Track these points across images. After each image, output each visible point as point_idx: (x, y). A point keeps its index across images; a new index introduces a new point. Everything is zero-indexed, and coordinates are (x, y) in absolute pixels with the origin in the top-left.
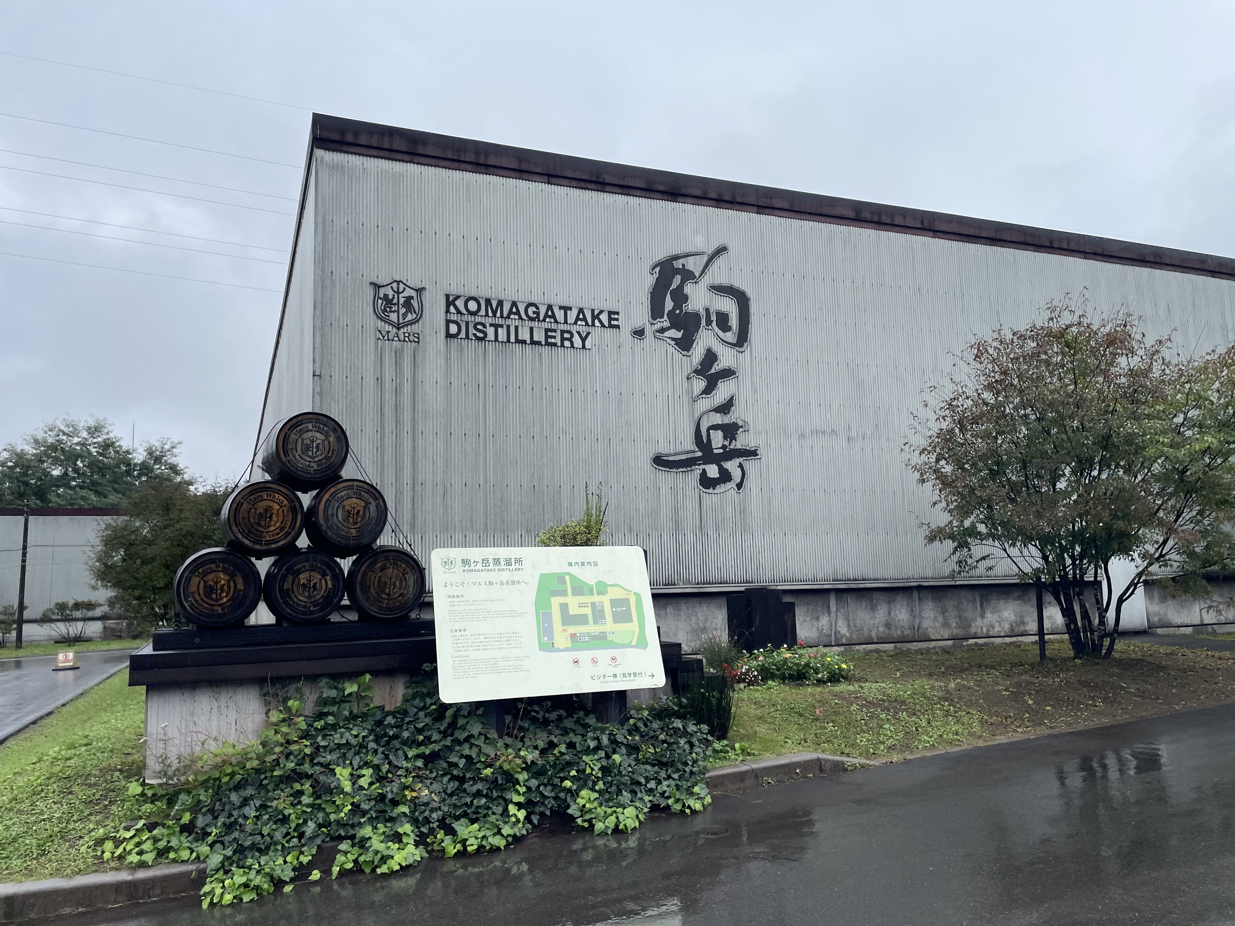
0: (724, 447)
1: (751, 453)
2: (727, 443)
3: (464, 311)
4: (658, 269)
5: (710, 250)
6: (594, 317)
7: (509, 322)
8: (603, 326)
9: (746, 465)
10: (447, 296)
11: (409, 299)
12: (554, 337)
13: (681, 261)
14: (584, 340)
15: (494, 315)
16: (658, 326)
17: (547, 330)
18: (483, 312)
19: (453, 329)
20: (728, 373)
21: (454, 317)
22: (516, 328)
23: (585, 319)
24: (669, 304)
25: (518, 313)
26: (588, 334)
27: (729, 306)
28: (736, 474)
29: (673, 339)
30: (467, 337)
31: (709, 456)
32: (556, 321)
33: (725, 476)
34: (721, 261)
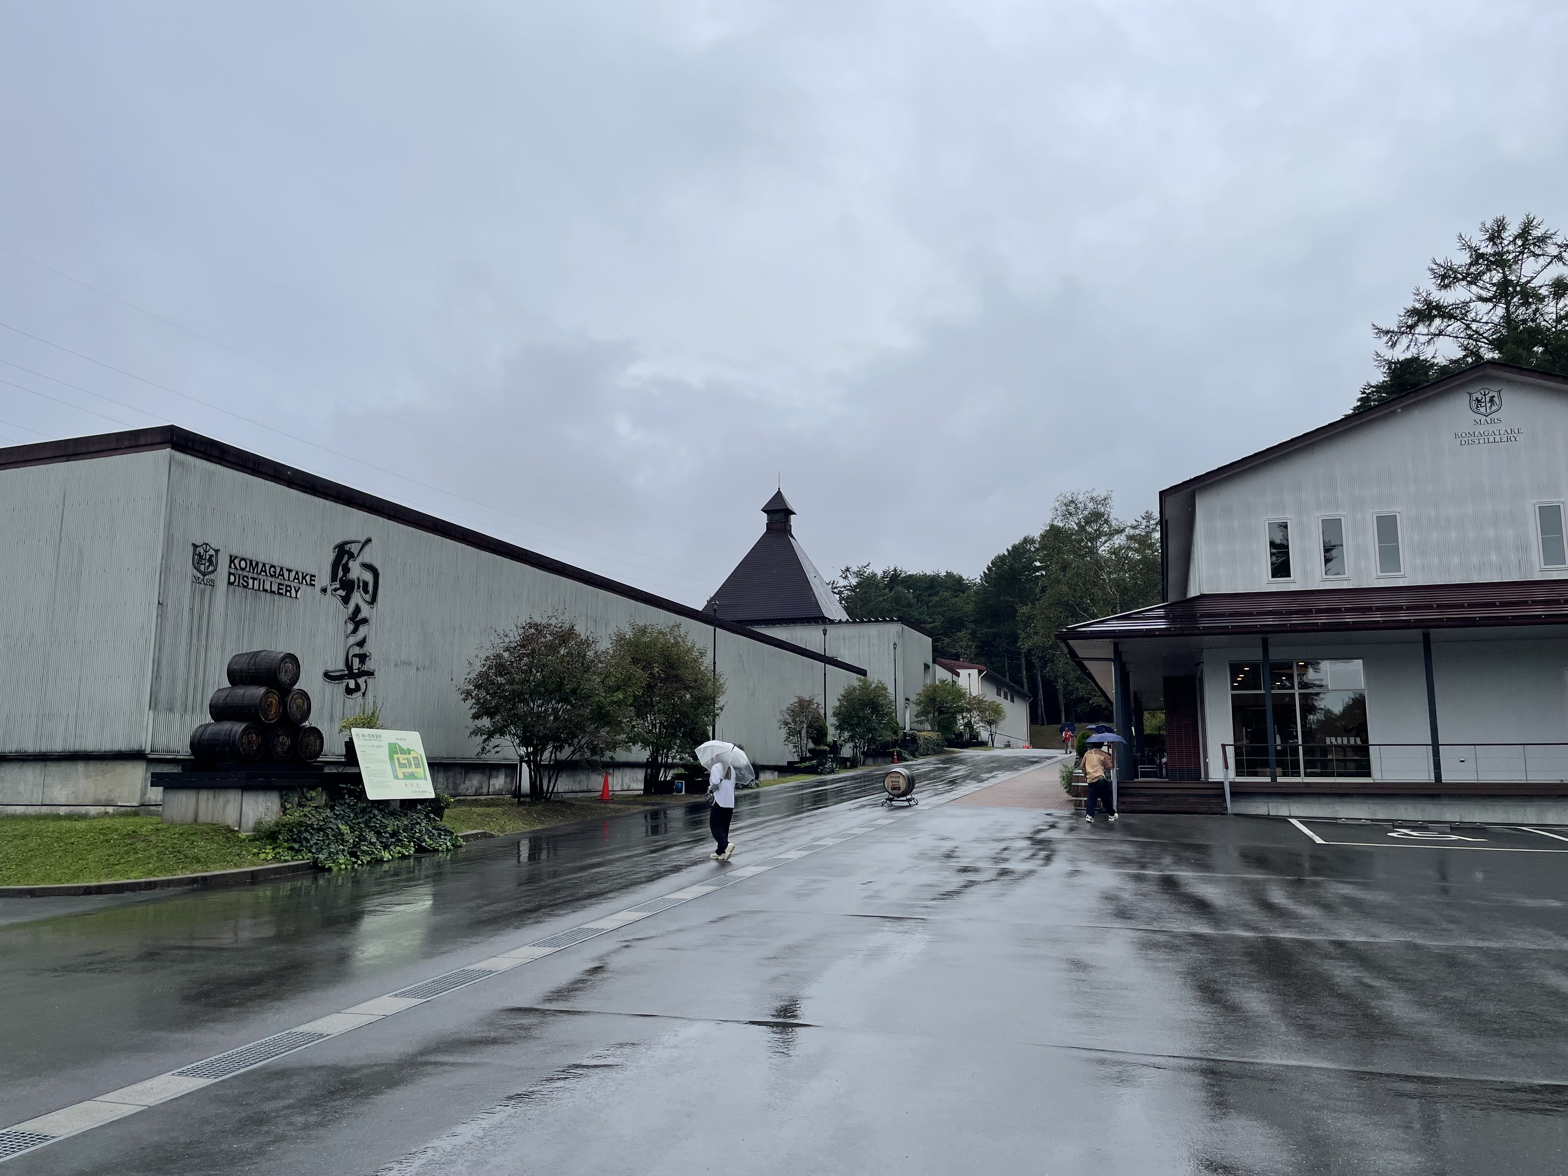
0: (359, 669)
1: (370, 674)
2: (360, 666)
3: (238, 568)
4: (337, 550)
5: (363, 540)
6: (304, 578)
7: (260, 577)
8: (307, 584)
9: (368, 681)
10: (231, 556)
11: (211, 556)
12: (282, 589)
13: (349, 545)
14: (297, 592)
15: (254, 570)
16: (334, 587)
17: (279, 584)
18: (248, 569)
19: (232, 579)
20: (365, 621)
21: (233, 571)
22: (264, 581)
23: (298, 579)
24: (340, 574)
25: (265, 571)
26: (299, 588)
27: (368, 577)
28: (363, 686)
29: (340, 596)
30: (239, 585)
31: (352, 675)
32: (284, 579)
33: (358, 688)
34: (368, 548)
